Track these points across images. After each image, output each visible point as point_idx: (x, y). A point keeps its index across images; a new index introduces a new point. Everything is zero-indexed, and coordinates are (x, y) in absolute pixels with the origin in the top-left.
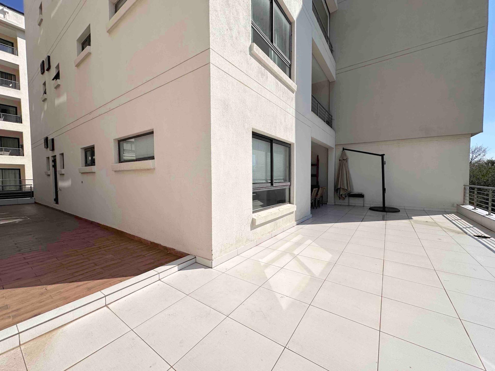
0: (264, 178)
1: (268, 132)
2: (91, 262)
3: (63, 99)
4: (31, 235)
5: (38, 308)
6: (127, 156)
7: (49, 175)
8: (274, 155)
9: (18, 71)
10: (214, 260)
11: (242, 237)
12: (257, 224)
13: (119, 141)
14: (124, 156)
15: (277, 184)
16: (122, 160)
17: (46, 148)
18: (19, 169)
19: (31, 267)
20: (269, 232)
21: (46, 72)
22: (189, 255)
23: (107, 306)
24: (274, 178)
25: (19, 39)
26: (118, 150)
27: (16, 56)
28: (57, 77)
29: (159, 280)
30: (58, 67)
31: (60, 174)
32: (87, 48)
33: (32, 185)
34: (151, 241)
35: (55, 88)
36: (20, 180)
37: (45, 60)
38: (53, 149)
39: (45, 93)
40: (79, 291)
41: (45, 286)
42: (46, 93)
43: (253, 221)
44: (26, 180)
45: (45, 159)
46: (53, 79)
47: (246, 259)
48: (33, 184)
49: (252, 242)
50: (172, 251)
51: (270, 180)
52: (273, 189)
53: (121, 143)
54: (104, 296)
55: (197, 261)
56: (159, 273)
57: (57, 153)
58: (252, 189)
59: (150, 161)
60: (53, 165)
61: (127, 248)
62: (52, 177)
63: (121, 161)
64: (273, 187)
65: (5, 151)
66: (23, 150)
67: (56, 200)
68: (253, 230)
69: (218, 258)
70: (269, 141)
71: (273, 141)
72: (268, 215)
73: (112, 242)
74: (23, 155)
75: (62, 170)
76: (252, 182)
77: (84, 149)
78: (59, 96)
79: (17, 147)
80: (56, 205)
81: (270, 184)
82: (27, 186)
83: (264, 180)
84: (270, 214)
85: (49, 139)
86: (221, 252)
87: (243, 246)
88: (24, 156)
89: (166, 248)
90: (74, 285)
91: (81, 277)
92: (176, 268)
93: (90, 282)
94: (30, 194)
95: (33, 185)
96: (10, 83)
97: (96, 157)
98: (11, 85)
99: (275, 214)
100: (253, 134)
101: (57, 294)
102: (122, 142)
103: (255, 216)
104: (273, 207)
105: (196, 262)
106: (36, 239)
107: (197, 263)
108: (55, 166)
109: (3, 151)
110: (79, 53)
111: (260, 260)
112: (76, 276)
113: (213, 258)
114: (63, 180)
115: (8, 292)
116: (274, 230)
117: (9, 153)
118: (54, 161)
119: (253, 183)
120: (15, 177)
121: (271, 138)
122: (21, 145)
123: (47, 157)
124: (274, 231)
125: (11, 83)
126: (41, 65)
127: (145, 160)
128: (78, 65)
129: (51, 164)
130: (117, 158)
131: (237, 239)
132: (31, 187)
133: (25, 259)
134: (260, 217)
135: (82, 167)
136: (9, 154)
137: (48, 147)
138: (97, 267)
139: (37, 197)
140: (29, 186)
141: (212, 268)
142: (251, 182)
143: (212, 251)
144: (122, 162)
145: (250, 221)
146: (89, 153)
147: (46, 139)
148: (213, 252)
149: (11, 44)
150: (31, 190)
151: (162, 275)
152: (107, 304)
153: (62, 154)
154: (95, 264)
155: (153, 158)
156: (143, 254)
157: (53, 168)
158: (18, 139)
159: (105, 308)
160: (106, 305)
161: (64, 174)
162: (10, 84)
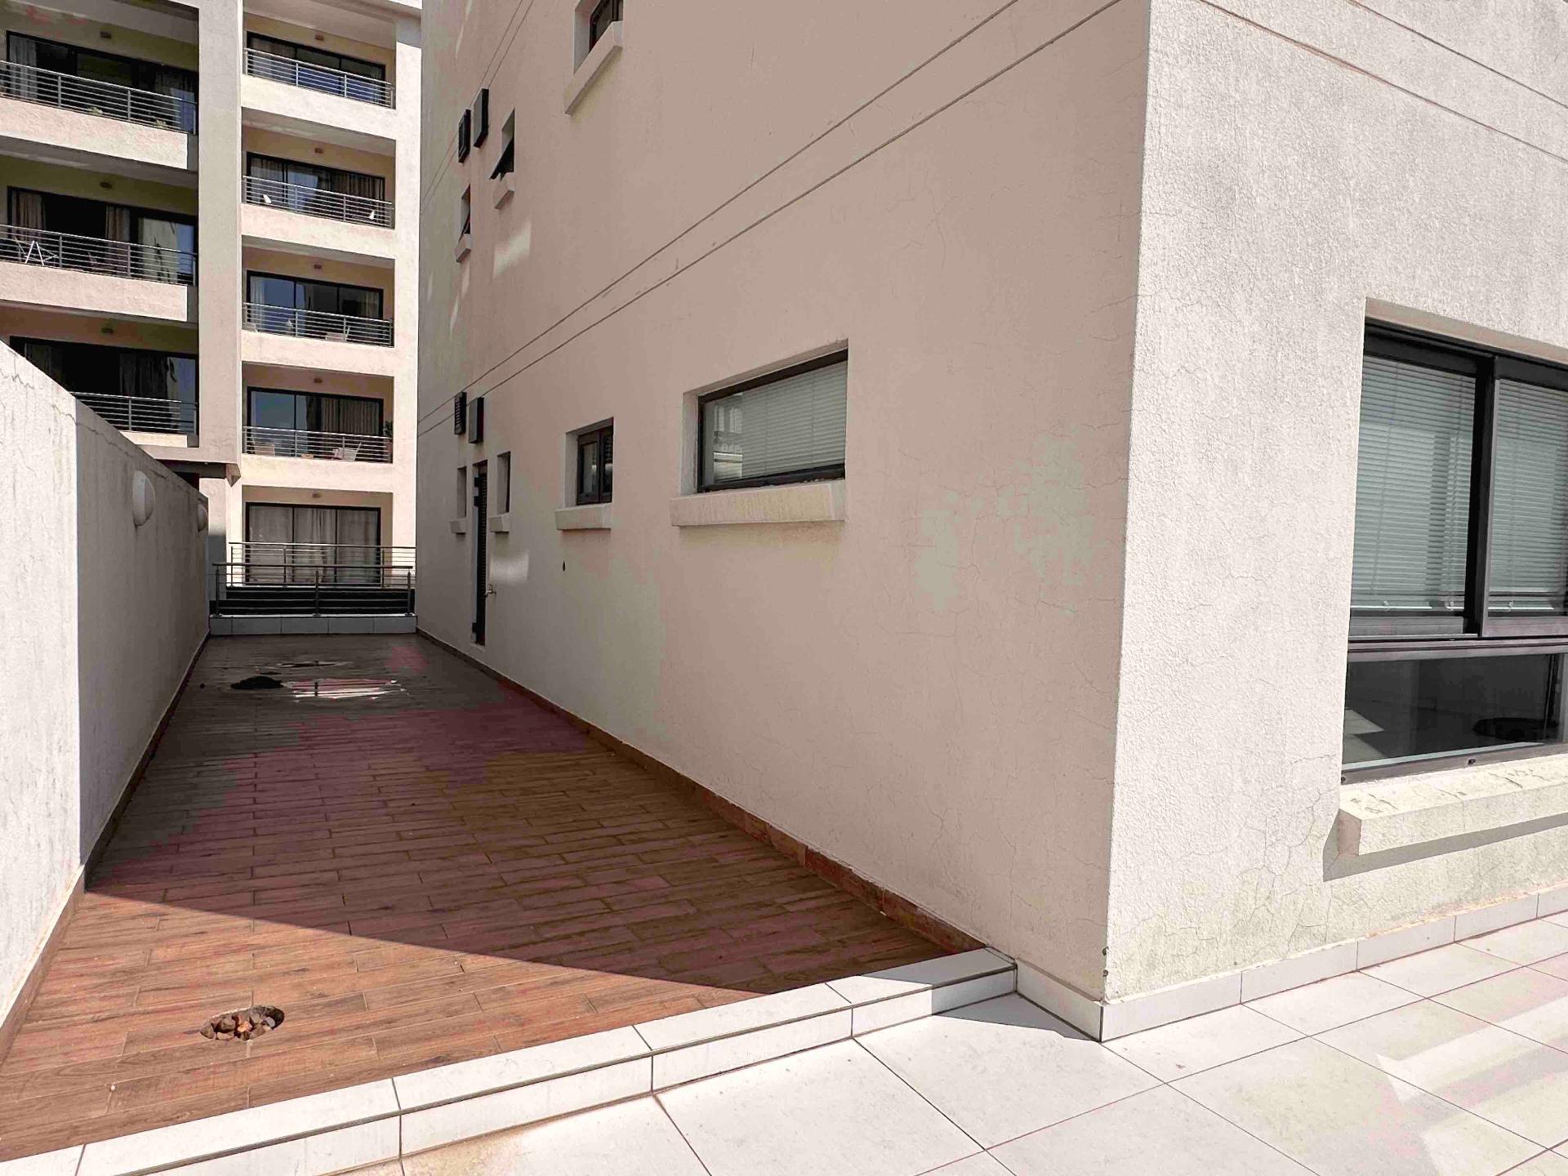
0: (1421, 587)
1: (1466, 318)
2: (594, 892)
3: (519, 245)
4: (410, 750)
5: (447, 1032)
6: (727, 461)
7: (463, 534)
8: (1500, 448)
9: (390, 162)
10: (1112, 1002)
11: (1273, 911)
12: (1363, 850)
13: (701, 398)
14: (716, 460)
15: (1506, 627)
16: (709, 480)
17: (459, 434)
18: (378, 510)
19: (418, 873)
20: (1440, 909)
21: (474, 150)
22: (983, 946)
23: (655, 1097)
24: (1490, 588)
25: (401, 48)
26: (695, 436)
27: (391, 110)
28: (506, 164)
29: (852, 1037)
30: (510, 127)
31: (497, 533)
32: (612, 33)
33: (411, 567)
34: (810, 847)
35: (496, 208)
36: (378, 549)
37: (472, 109)
38: (479, 439)
39: (467, 229)
40: (563, 1005)
41: (457, 954)
42: (468, 232)
43: (1344, 831)
44: (394, 550)
45: (455, 474)
46: (494, 177)
47: (1299, 1036)
48: (413, 564)
49: (1328, 947)
50: (901, 913)
51: (1462, 599)
52: (1477, 650)
53: (710, 405)
54: (647, 1050)
55: (1021, 990)
56: (852, 1007)
57: (491, 451)
58: (1345, 647)
59: (828, 486)
60: (475, 497)
61: (717, 861)
62: (471, 541)
63: (706, 482)
64: (1474, 643)
65: (346, 446)
66: (392, 441)
67: (479, 629)
68: (1337, 881)
69: (1135, 996)
70: (1470, 367)
71: (1500, 366)
72: (1443, 803)
73: (660, 825)
74: (389, 460)
75: (502, 516)
76: (1346, 607)
77: (576, 437)
78: (505, 236)
79: (377, 433)
80: (475, 646)
81: (1459, 622)
82: (395, 572)
83: (1424, 598)
84: (1451, 800)
85: (468, 401)
86: (1152, 966)
87: (1276, 961)
88: (391, 462)
89: (872, 893)
90: (542, 974)
91: (562, 948)
92: (925, 1001)
93: (594, 977)
94: (403, 600)
95: (414, 568)
96: (369, 207)
97: (618, 467)
98: (372, 217)
99: (1490, 803)
100: (1367, 335)
101: (494, 996)
102: (714, 402)
103: (1360, 799)
104: (1470, 762)
105: (1016, 991)
106: (428, 769)
107: (1022, 996)
108: (480, 502)
109: (341, 446)
110: (580, 59)
111: (1386, 1063)
112: (550, 940)
113: (1109, 991)
114: (503, 555)
115: (363, 947)
116: (1476, 900)
117: (355, 452)
118: (481, 482)
119: (1354, 613)
120: (367, 540)
121: (1486, 349)
122: (387, 426)
123: (462, 466)
124: (1473, 908)
125: (374, 208)
126: (460, 128)
127: (801, 480)
128: (573, 109)
129: (471, 491)
130: (692, 473)
131: (1240, 916)
132: (409, 574)
133: (401, 839)
134: (1387, 811)
135: (567, 506)
136: (355, 457)
137: (463, 432)
138: (618, 920)
139: (426, 613)
140: (405, 572)
141: (1099, 1041)
142: (1344, 604)
143: (1105, 954)
144: (708, 490)
145: (1326, 827)
146: (591, 452)
147: (462, 400)
148: (1109, 958)
149: (377, 71)
150: (409, 585)
151: (863, 1019)
152: (654, 1088)
153: (506, 457)
154: (608, 906)
155: (836, 471)
156: (779, 901)
157: (477, 509)
158: (381, 402)
159: (650, 1101)
160: (652, 1090)
161: (507, 533)
162: (370, 212)
